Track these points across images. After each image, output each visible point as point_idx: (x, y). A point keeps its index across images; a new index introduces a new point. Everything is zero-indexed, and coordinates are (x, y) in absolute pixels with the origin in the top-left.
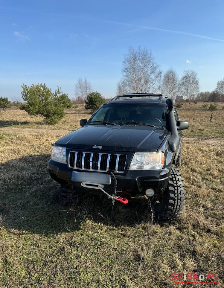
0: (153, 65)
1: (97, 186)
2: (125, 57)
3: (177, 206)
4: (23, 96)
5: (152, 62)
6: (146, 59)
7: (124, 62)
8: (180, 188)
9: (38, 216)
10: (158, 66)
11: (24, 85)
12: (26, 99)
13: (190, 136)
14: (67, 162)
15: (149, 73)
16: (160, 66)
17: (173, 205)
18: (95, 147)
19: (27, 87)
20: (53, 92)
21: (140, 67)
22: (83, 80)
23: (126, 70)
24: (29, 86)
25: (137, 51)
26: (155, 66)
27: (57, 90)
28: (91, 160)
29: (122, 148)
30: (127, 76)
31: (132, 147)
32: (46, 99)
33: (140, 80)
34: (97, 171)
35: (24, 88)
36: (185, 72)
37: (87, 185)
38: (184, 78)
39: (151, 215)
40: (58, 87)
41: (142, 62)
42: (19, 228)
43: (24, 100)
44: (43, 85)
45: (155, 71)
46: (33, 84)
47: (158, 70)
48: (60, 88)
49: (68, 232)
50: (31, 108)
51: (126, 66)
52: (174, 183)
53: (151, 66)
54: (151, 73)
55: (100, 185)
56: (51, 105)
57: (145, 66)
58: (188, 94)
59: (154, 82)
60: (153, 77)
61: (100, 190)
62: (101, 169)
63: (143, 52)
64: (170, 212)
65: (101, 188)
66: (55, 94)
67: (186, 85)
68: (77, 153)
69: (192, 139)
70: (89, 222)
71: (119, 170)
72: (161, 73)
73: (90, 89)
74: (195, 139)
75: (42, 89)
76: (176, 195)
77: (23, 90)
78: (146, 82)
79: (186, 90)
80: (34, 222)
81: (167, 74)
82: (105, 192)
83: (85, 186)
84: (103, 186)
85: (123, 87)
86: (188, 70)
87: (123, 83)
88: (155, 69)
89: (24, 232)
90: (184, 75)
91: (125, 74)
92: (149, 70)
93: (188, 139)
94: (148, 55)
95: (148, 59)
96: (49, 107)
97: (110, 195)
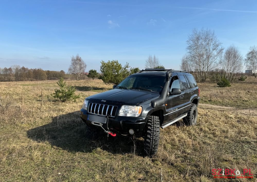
0: (215, 43)
1: (99, 124)
2: (189, 37)
3: (152, 144)
4: (101, 69)
5: (214, 40)
6: (208, 38)
7: (188, 41)
8: (155, 132)
9: (71, 142)
10: (220, 43)
11: (102, 61)
12: (103, 71)
13: (229, 106)
14: (88, 109)
15: (211, 50)
16: (222, 43)
17: (149, 143)
18: (103, 101)
19: (105, 63)
20: (123, 66)
21: (202, 44)
22: (153, 57)
23: (190, 48)
24: (106, 62)
25: (201, 31)
26: (217, 43)
27: (126, 65)
28: (99, 108)
29: (116, 102)
30: (190, 53)
31: (122, 102)
32: (117, 71)
33: (202, 55)
34: (101, 115)
35: (102, 63)
36: (251, 47)
37: (95, 123)
38: (250, 53)
39: (134, 148)
40: (127, 62)
41: (205, 41)
42: (58, 146)
43: (102, 72)
44: (116, 61)
45: (218, 48)
46: (109, 61)
47: (220, 47)
48: (128, 63)
49: (84, 152)
50: (105, 78)
51: (190, 44)
52: (152, 129)
53: (214, 44)
54: (213, 50)
55: (101, 124)
56: (120, 76)
57: (208, 44)
58: (255, 68)
59: (216, 58)
60: (215, 53)
61: (100, 126)
62: (103, 114)
63: (206, 32)
64: (148, 148)
65: (101, 125)
66: (124, 68)
67: (252, 60)
68: (93, 104)
69: (230, 108)
70: (99, 149)
71: (112, 115)
72: (223, 49)
73: (157, 64)
74: (233, 108)
75: (115, 64)
76: (152, 136)
77: (102, 65)
78: (208, 57)
79: (252, 65)
80: (67, 145)
81: (228, 51)
82: (103, 128)
83: (93, 124)
84: (102, 124)
85: (186, 61)
86: (254, 46)
87: (187, 58)
88: (218, 46)
89: (60, 148)
90: (250, 51)
91: (188, 51)
92: (211, 47)
93: (226, 108)
94: (211, 34)
95: (211, 38)
96: (118, 78)
97: (106, 130)
